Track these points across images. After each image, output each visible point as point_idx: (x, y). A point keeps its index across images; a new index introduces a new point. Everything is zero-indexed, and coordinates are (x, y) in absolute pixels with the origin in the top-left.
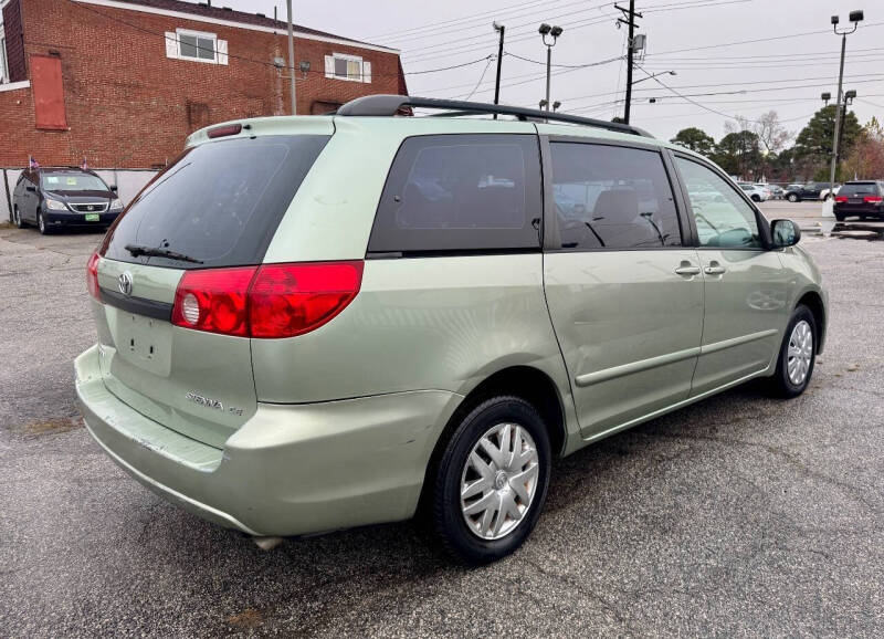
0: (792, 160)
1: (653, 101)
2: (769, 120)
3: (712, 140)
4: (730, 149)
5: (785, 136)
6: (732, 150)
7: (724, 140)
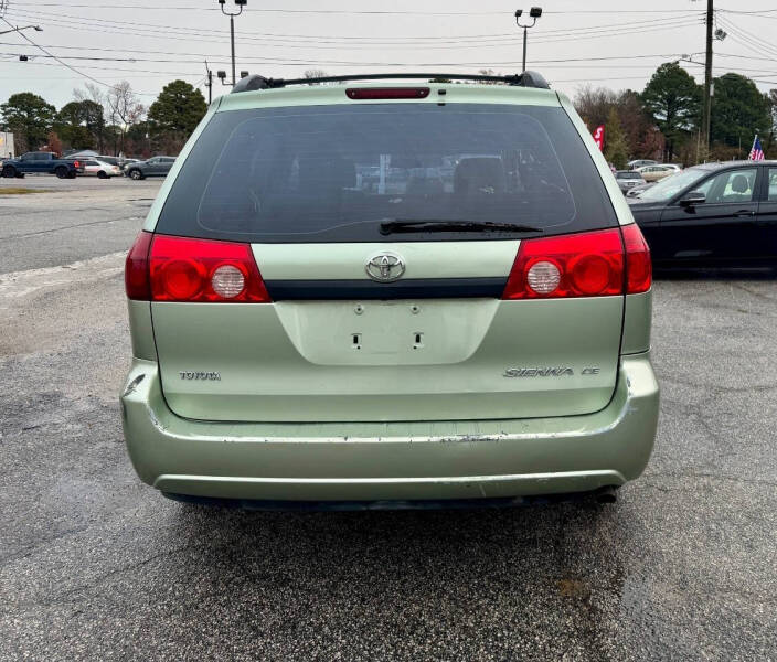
0: (147, 136)
1: (24, 58)
2: (122, 91)
3: (53, 108)
4: (73, 120)
5: (140, 108)
6: (76, 121)
7: (64, 109)
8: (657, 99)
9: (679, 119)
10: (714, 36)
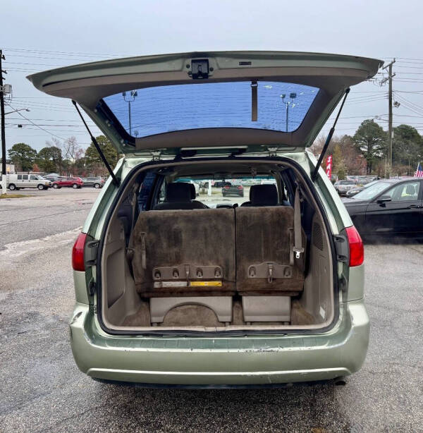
0: (85, 165)
1: (20, 126)
2: (72, 141)
3: (35, 151)
5: (81, 151)
6: (47, 157)
7: (41, 151)
8: (361, 139)
9: (375, 151)
10: (393, 105)
